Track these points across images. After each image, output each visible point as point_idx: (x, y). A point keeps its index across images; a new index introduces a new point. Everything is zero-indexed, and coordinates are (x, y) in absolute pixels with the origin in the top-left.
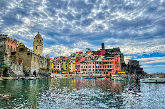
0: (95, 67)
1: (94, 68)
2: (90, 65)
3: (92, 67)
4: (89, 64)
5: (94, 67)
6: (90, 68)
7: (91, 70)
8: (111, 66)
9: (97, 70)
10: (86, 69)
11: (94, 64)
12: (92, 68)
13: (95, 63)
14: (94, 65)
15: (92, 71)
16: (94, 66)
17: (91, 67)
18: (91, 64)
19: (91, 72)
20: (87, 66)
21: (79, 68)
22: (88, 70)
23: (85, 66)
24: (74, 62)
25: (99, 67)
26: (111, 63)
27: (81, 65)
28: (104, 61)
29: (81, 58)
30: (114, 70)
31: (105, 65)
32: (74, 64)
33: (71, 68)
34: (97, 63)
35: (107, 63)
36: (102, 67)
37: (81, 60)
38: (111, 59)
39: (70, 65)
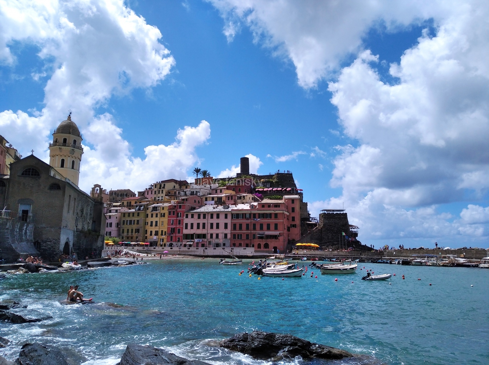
2: (215, 221)
4: (212, 217)
5: (226, 227)
7: (217, 235)
8: (276, 225)
9: (235, 235)
10: (200, 231)
11: (226, 217)
16: (226, 225)
17: (218, 227)
18: (218, 217)
20: (204, 224)
21: (179, 230)
22: (209, 235)
23: (198, 224)
24: (163, 212)
25: (241, 229)
26: (276, 216)
27: (187, 220)
28: (258, 210)
29: (185, 200)
30: (285, 238)
31: (260, 221)
32: (162, 216)
33: (153, 229)
34: (238, 215)
35: (265, 215)
36: (251, 227)
37: (187, 204)
38: (278, 205)
39: (151, 220)
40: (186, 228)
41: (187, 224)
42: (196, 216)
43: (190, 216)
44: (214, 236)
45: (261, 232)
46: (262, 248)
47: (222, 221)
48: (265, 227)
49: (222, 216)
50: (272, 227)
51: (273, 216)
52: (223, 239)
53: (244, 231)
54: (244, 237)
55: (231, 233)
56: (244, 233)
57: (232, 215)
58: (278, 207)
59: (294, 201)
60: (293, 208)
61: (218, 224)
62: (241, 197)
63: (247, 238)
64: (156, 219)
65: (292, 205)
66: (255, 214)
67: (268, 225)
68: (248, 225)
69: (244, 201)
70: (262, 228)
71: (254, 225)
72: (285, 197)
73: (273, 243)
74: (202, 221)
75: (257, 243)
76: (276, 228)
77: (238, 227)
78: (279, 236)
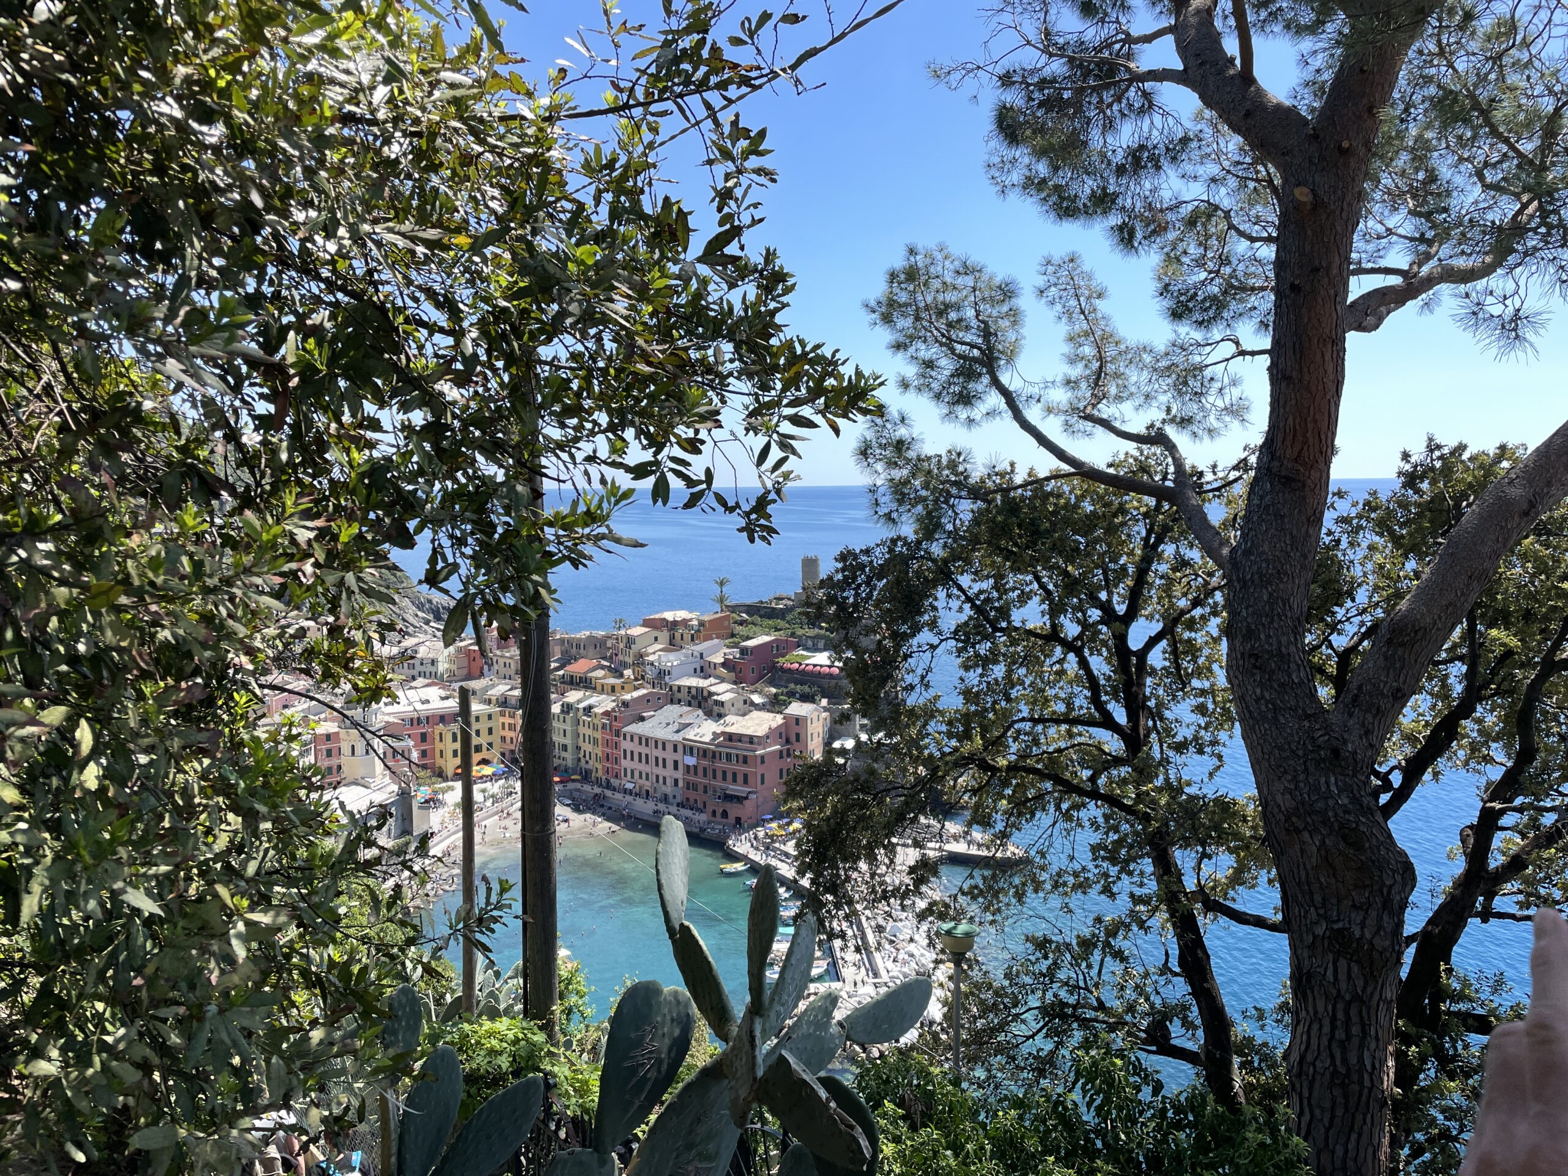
0: (680, 767)
1: (679, 775)
2: (659, 753)
3: (670, 765)
4: (656, 747)
5: (676, 768)
6: (660, 771)
7: (664, 778)
8: (746, 776)
9: (688, 783)
10: (643, 767)
11: (675, 750)
12: (669, 772)
13: (680, 749)
14: (678, 756)
15: (669, 789)
16: (676, 763)
17: (664, 766)
18: (664, 749)
19: (664, 788)
20: (647, 755)
21: (617, 758)
22: (654, 777)
23: (640, 754)
24: (596, 721)
25: (696, 774)
26: (745, 760)
27: (626, 745)
28: (718, 745)
29: (625, 704)
30: (761, 799)
31: (722, 765)
32: (595, 728)
33: (587, 747)
34: (691, 748)
35: (729, 756)
36: (710, 773)
37: (629, 712)
38: (751, 739)
39: (582, 730)
40: (625, 758)
41: (625, 751)
42: (636, 739)
43: (628, 738)
44: (661, 780)
45: (724, 785)
46: (718, 818)
47: (670, 756)
48: (729, 777)
49: (669, 747)
50: (740, 778)
51: (741, 759)
52: (672, 787)
53: (700, 780)
54: (701, 789)
55: (684, 779)
56: (701, 783)
57: (684, 747)
58: (751, 743)
59: (798, 720)
60: (798, 735)
61: (664, 760)
62: (716, 702)
63: (705, 792)
64: (589, 732)
65: (796, 729)
66: (714, 753)
67: (734, 775)
68: (705, 769)
69: (722, 710)
70: (724, 779)
71: (714, 771)
72: (787, 711)
73: (734, 811)
74: (644, 750)
75: (710, 809)
76: (746, 782)
77: (692, 770)
78: (746, 798)
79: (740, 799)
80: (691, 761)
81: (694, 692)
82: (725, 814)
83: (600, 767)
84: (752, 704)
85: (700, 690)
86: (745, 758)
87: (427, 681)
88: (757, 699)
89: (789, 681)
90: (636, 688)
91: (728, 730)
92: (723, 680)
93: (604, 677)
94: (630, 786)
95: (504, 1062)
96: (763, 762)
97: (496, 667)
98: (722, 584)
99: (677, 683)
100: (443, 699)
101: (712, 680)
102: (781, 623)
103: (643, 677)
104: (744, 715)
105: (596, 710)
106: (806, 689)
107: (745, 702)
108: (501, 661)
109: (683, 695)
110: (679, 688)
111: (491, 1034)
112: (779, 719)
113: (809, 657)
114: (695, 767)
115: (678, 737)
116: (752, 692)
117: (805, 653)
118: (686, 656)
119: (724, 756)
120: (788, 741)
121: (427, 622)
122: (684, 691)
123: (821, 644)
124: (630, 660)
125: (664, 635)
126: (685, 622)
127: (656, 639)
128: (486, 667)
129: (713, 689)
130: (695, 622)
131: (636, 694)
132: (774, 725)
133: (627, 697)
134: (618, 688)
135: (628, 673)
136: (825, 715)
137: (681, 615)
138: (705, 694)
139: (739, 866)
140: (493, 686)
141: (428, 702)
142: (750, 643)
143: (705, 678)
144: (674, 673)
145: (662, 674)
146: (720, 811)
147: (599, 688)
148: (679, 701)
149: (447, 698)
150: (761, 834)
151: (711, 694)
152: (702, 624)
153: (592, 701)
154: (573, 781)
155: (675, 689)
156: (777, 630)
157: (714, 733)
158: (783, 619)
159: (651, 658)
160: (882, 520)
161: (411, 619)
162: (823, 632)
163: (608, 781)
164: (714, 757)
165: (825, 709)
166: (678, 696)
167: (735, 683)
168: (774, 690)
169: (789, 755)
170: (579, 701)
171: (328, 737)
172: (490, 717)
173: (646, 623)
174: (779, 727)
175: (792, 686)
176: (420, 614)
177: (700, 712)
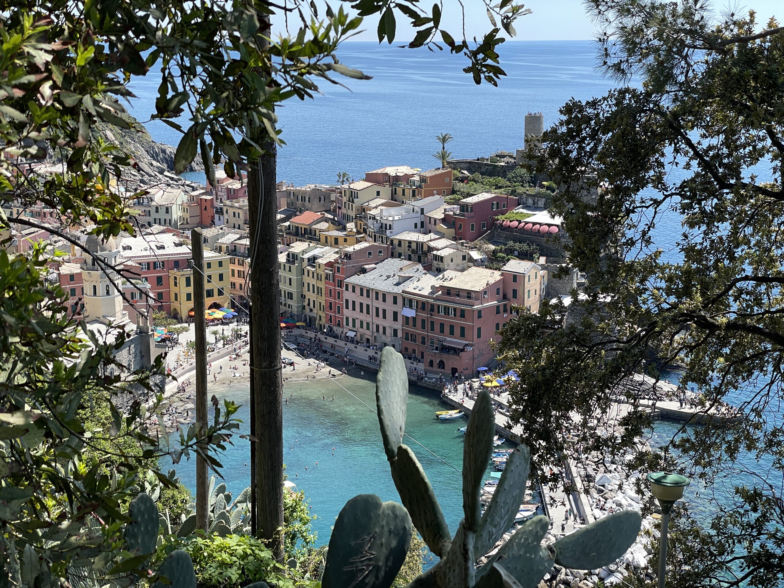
0: (400, 318)
1: (398, 325)
2: (381, 305)
3: (390, 315)
4: (377, 298)
5: (395, 319)
6: (380, 321)
7: (384, 328)
8: (463, 329)
9: (407, 334)
10: (363, 317)
11: (395, 302)
12: (389, 323)
13: (400, 301)
14: (398, 308)
16: (395, 314)
17: (384, 317)
18: (384, 300)
19: (384, 339)
20: (368, 306)
21: (339, 307)
22: (375, 326)
23: (361, 304)
24: (320, 271)
25: (414, 325)
26: (463, 314)
27: (348, 295)
28: (436, 299)
29: (348, 256)
30: (477, 352)
31: (439, 318)
32: (319, 278)
33: (311, 296)
34: (411, 301)
35: (446, 309)
36: (428, 326)
37: (350, 264)
38: (469, 294)
39: (307, 279)
40: (347, 308)
41: (347, 301)
42: (358, 290)
43: (350, 288)
44: (381, 329)
45: (441, 337)
46: (435, 368)
47: (390, 308)
48: (447, 329)
49: (390, 299)
50: (457, 331)
51: (458, 313)
52: (391, 337)
53: (419, 331)
54: (419, 340)
55: (403, 329)
56: (419, 334)
57: (404, 299)
58: (469, 297)
59: (515, 277)
60: (515, 292)
61: (384, 311)
62: (436, 257)
63: (423, 343)
64: (313, 281)
65: (514, 286)
66: (432, 305)
67: (452, 327)
68: (423, 321)
69: (441, 265)
70: (442, 331)
71: (432, 323)
72: (505, 268)
73: (451, 361)
74: (365, 301)
75: (427, 358)
76: (463, 335)
77: (411, 322)
78: (463, 350)
79: (456, 351)
80: (410, 313)
81: (414, 246)
82: (442, 365)
83: (323, 315)
84: (471, 260)
85: (420, 245)
86: (463, 311)
87: (162, 228)
88: (476, 255)
89: (507, 239)
90: (358, 241)
91: (446, 284)
92: (442, 236)
93: (328, 230)
94: (351, 334)
95: (234, 574)
96: (480, 316)
97: (226, 216)
98: (444, 140)
99: (398, 237)
100: (177, 245)
101: (432, 236)
102: (502, 181)
103: (365, 231)
104: (463, 270)
105: (320, 261)
106: (525, 247)
107: (464, 258)
108: (231, 211)
109: (404, 249)
110: (400, 242)
111: (222, 549)
112: (496, 276)
113: (528, 216)
114: (414, 319)
115: (398, 290)
116: (472, 248)
117: (524, 211)
118: (407, 212)
119: (442, 309)
120: (505, 297)
121: (161, 172)
122: (405, 245)
123: (541, 203)
124: (352, 214)
125: (386, 190)
126: (407, 178)
127: (378, 193)
128: (217, 216)
129: (432, 244)
130: (417, 178)
131: (358, 247)
132: (492, 281)
133: (350, 249)
134: (341, 241)
135: (351, 226)
136: (542, 272)
137: (403, 170)
138: (425, 248)
139: (454, 414)
140: (223, 235)
141: (162, 247)
142: (470, 200)
143: (425, 233)
144: (394, 226)
145: (384, 228)
146: (436, 361)
147: (323, 239)
148: (400, 256)
149: (180, 245)
150: (476, 385)
151: (431, 249)
152: (423, 180)
153: (317, 252)
154: (298, 327)
155: (396, 243)
156: (498, 187)
157: (433, 287)
158: (504, 176)
159: (373, 212)
160: (611, 72)
161: (146, 168)
162: (543, 190)
163: (331, 329)
164: (432, 310)
165: (543, 267)
166: (399, 250)
167: (455, 239)
168: (492, 247)
169: (505, 311)
170: (304, 252)
171: (72, 277)
172: (220, 264)
173: (369, 178)
174: (496, 283)
175: (511, 243)
176: (154, 163)
177: (420, 267)
